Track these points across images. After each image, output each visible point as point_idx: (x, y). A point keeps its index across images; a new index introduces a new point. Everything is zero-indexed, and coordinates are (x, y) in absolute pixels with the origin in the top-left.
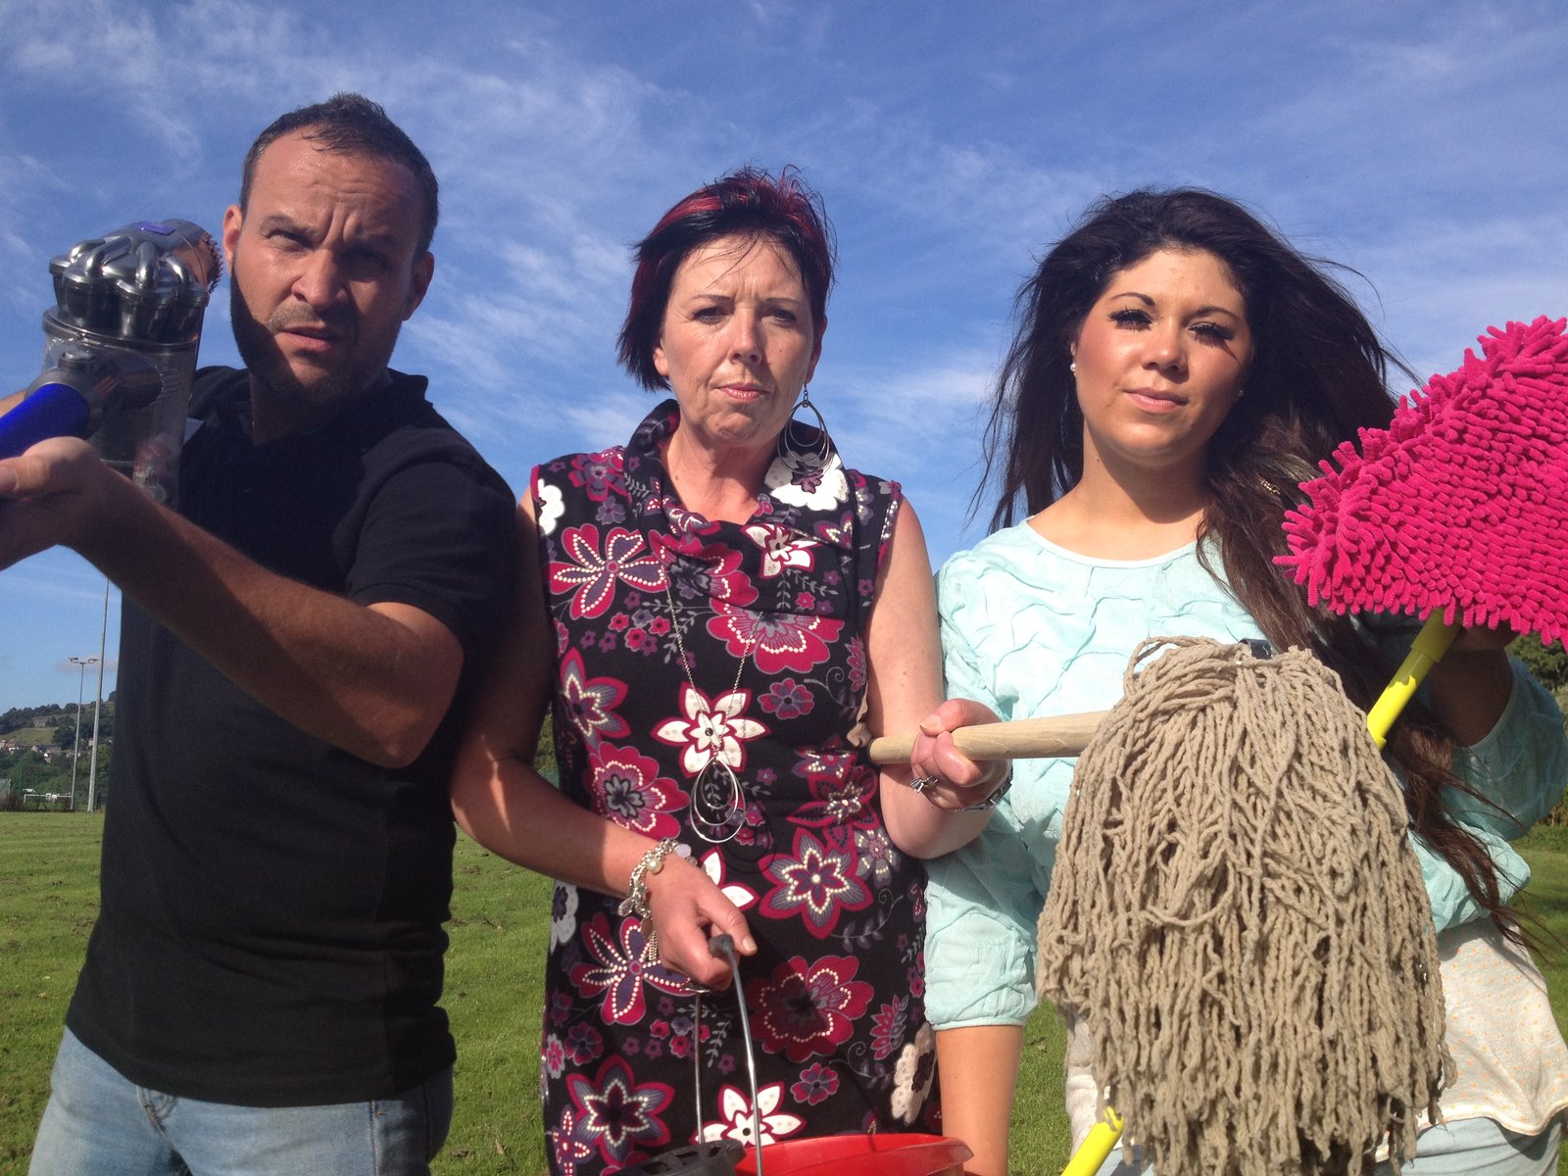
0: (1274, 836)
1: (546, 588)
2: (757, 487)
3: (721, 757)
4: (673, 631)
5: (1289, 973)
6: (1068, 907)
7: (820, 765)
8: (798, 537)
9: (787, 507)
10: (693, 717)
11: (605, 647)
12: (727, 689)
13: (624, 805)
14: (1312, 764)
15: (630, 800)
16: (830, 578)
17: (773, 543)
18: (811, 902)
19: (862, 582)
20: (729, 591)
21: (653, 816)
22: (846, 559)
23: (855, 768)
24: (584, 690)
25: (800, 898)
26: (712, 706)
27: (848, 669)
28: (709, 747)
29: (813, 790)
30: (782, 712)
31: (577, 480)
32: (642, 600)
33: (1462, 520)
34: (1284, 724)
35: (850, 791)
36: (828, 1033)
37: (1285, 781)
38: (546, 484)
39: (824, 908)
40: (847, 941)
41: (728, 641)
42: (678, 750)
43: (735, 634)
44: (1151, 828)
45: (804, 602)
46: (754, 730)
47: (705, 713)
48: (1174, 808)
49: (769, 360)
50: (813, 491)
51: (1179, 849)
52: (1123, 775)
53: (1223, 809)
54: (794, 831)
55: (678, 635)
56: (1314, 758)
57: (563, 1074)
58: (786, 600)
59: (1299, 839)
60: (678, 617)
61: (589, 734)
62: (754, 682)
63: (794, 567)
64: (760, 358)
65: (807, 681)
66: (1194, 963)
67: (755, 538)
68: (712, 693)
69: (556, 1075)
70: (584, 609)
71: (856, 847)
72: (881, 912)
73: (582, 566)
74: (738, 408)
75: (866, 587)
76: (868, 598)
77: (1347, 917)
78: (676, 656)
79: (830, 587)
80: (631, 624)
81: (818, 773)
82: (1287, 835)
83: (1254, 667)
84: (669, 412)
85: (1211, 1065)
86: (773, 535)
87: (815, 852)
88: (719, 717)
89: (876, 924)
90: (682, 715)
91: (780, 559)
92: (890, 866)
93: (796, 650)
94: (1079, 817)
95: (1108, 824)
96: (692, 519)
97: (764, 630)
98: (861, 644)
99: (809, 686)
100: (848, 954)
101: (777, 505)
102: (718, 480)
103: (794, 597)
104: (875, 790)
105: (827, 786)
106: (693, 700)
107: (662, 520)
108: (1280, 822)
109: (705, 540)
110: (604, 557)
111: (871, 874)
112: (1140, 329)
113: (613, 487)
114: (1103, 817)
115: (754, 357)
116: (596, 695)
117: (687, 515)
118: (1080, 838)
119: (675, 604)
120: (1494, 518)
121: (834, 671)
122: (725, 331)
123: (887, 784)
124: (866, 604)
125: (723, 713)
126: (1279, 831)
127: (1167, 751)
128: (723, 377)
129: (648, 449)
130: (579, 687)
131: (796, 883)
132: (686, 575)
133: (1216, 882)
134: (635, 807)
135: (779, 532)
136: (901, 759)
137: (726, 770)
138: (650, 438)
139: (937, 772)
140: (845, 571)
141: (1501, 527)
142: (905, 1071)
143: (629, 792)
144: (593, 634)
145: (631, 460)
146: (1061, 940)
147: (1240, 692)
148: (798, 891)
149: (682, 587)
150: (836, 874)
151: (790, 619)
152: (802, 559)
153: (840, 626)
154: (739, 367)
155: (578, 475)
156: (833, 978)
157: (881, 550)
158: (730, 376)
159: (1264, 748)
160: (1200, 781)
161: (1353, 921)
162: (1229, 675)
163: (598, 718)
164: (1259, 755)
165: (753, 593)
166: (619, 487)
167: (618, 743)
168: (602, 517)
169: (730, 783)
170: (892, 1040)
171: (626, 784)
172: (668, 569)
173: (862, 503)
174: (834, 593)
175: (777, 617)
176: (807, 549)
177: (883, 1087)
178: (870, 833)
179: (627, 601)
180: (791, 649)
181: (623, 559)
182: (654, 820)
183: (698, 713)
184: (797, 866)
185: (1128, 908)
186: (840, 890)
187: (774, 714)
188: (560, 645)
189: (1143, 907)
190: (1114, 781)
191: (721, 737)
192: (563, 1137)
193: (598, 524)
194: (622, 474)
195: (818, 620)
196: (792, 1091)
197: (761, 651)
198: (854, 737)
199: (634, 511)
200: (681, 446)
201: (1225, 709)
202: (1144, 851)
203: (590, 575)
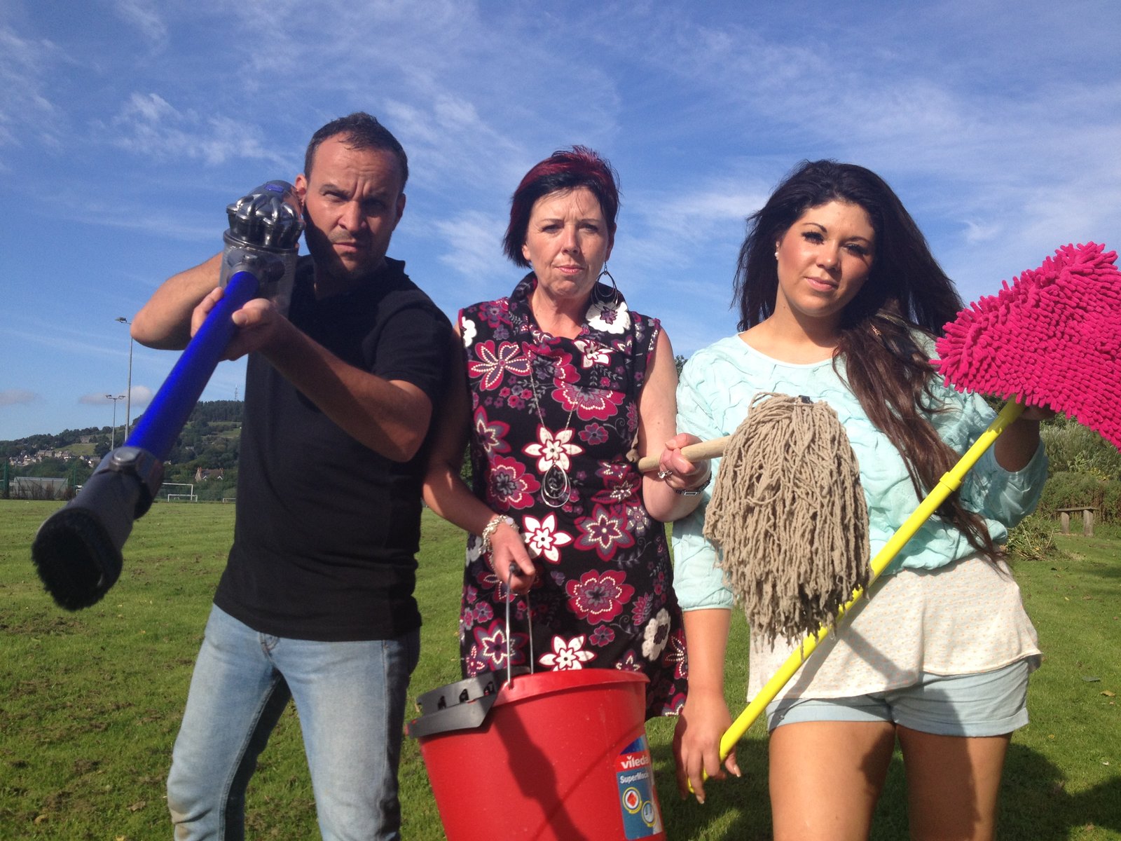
0: (801, 473)
1: (466, 374)
2: (580, 319)
3: (558, 464)
4: (534, 397)
5: (801, 524)
6: (718, 500)
7: (611, 471)
8: (602, 347)
9: (597, 331)
10: (544, 442)
11: (498, 405)
12: (562, 428)
13: (506, 488)
14: (819, 445)
15: (508, 485)
16: (619, 370)
17: (588, 350)
18: (601, 542)
19: (637, 373)
20: (565, 375)
21: (520, 494)
22: (628, 361)
23: (629, 474)
24: (487, 428)
25: (595, 540)
26: (554, 437)
27: (627, 419)
28: (552, 458)
29: (606, 483)
30: (591, 440)
31: (482, 316)
32: (517, 380)
34: (809, 429)
35: (625, 485)
36: (609, 610)
37: (806, 451)
38: (467, 319)
39: (608, 546)
40: (620, 563)
41: (563, 403)
42: (536, 459)
43: (567, 399)
44: (752, 467)
45: (605, 383)
46: (576, 450)
47: (550, 440)
48: (762, 459)
49: (583, 252)
50: (612, 323)
51: (763, 476)
52: (744, 446)
53: (780, 460)
54: (594, 505)
55: (536, 399)
56: (820, 443)
57: (473, 627)
58: (595, 381)
59: (810, 475)
60: (536, 389)
61: (489, 451)
62: (577, 425)
63: (600, 364)
64: (579, 251)
65: (604, 425)
66: (764, 519)
67: (579, 347)
68: (554, 430)
69: (469, 628)
70: (487, 385)
71: (627, 515)
72: (639, 549)
73: (486, 363)
74: (568, 278)
75: (639, 376)
76: (640, 382)
77: (825, 504)
78: (535, 410)
79: (618, 375)
80: (511, 393)
81: (609, 475)
82: (805, 472)
83: (802, 406)
84: (532, 278)
85: (767, 559)
86: (589, 346)
87: (604, 517)
88: (558, 443)
89: (636, 556)
90: (538, 441)
91: (593, 358)
92: (645, 526)
93: (599, 408)
94: (726, 465)
95: (736, 466)
96: (545, 336)
97: (582, 397)
98: (635, 407)
99: (606, 428)
100: (621, 570)
101: (592, 330)
102: (558, 315)
103: (599, 379)
104: (639, 485)
105: (613, 483)
106: (544, 434)
107: (529, 337)
108: (803, 467)
109: (552, 347)
110: (498, 358)
111: (634, 530)
112: (818, 244)
113: (502, 320)
114: (734, 463)
115: (575, 251)
116: (493, 430)
117: (542, 334)
118: (725, 473)
119: (535, 382)
120: (1049, 349)
121: (620, 420)
122: (559, 237)
123: (647, 482)
124: (639, 385)
125: (560, 441)
126: (803, 470)
127: (762, 437)
128: (559, 262)
129: (521, 299)
130: (484, 426)
131: (594, 532)
132: (542, 366)
133: (775, 488)
134: (511, 489)
135: (592, 344)
136: (654, 467)
137: (561, 471)
138: (523, 293)
139: (672, 468)
140: (627, 367)
141: (1053, 354)
142: (650, 632)
143: (508, 481)
144: (491, 398)
145: (513, 304)
146: (714, 514)
147: (794, 416)
148: (595, 536)
149: (539, 372)
150: (615, 528)
151: (597, 391)
152: (604, 359)
153: (624, 396)
154: (567, 256)
155: (484, 314)
156: (612, 582)
157: (649, 356)
158: (563, 261)
159: (800, 437)
160: (773, 449)
161: (828, 506)
162: (790, 408)
163: (494, 442)
164: (797, 440)
165: (577, 376)
166: (505, 319)
167: (505, 455)
168: (496, 336)
169: (563, 478)
170: (644, 616)
171: (507, 478)
172: (532, 362)
173: (638, 331)
174: (621, 378)
175: (590, 390)
176: (608, 354)
177: (637, 639)
178: (635, 508)
179: (509, 381)
180: (597, 408)
181: (508, 358)
182: (521, 497)
183: (547, 440)
184: (594, 524)
185: (740, 499)
186: (617, 537)
187: (587, 442)
188: (474, 404)
189: (746, 498)
190: (740, 448)
191: (559, 453)
192: (472, 660)
193: (494, 340)
194: (507, 312)
195: (612, 393)
196: (590, 639)
197: (581, 409)
198: (630, 456)
199: (514, 332)
200: (539, 297)
201: (787, 421)
202: (749, 476)
203: (490, 367)
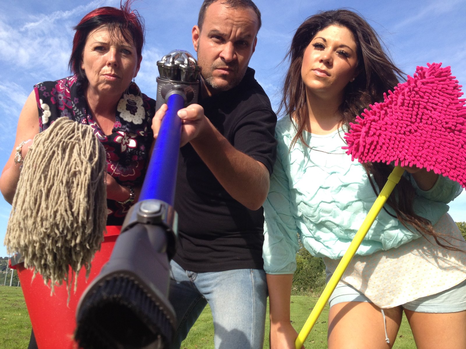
16: (142, 148)
31: (53, 102)
33: (402, 132)
38: (43, 102)
50: (134, 115)
58: (129, 159)
79: (142, 152)
97: (122, 170)
112: (321, 50)
113: (66, 105)
115: (116, 64)
120: (413, 131)
128: (104, 71)
141: (415, 134)
151: (130, 165)
152: (133, 144)
154: (110, 68)
155: (54, 98)
158: (107, 71)
166: (68, 105)
175: (126, 165)
176: (134, 139)
180: (130, 175)
